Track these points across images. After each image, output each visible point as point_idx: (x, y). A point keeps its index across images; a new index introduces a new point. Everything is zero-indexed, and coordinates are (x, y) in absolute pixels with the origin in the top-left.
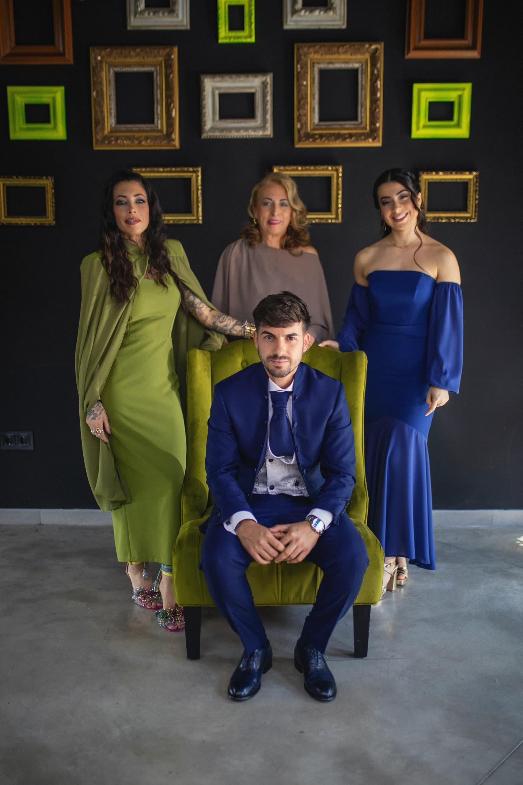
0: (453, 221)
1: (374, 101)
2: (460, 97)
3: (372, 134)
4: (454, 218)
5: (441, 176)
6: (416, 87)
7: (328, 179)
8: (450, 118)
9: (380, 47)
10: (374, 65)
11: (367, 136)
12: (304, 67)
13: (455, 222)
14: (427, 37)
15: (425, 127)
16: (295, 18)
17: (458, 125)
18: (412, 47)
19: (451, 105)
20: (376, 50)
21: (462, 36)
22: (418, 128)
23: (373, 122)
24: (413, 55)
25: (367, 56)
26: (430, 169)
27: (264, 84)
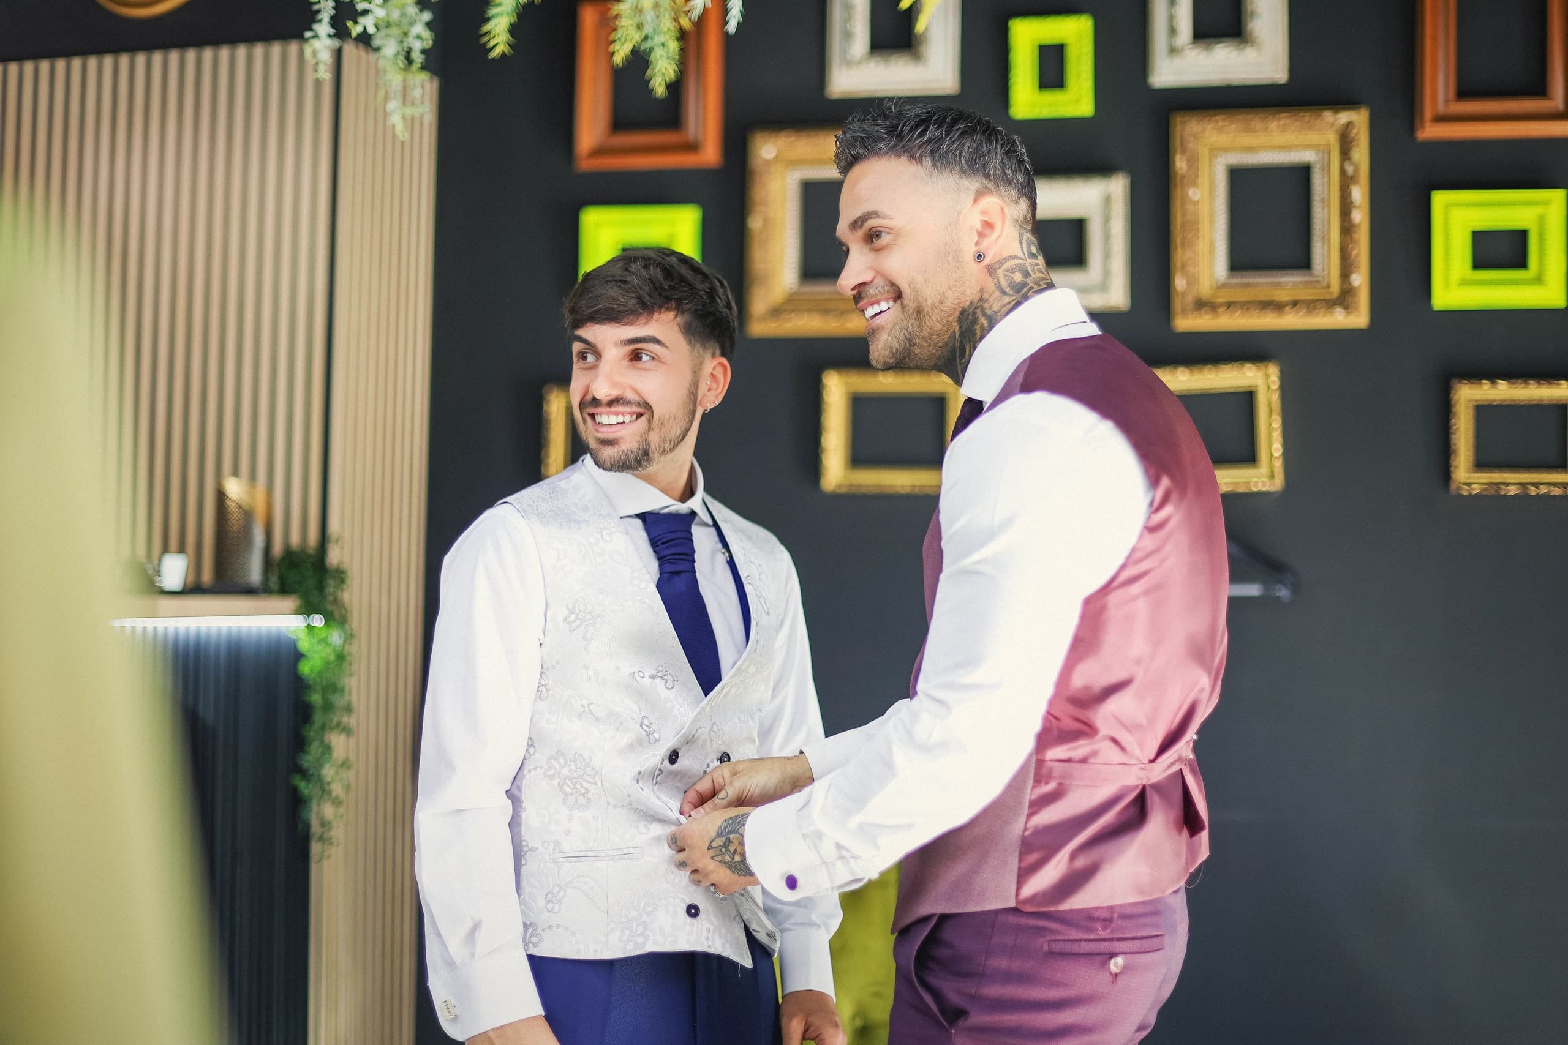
0: (1533, 491)
1: (1347, 229)
2: (1541, 220)
3: (1345, 298)
4: (1536, 485)
5: (1503, 391)
6: (1440, 199)
7: (1247, 398)
8: (1521, 262)
9: (1358, 119)
10: (1345, 153)
11: (1331, 304)
12: (1193, 161)
13: (1538, 495)
14: (1464, 93)
15: (1464, 283)
16: (1177, 62)
17: (1539, 280)
18: (1428, 114)
19: (1521, 236)
20: (1349, 125)
21: (1540, 90)
22: (1447, 285)
23: (1345, 273)
24: (1430, 131)
25: (1332, 138)
26: (1475, 375)
27: (1107, 200)
